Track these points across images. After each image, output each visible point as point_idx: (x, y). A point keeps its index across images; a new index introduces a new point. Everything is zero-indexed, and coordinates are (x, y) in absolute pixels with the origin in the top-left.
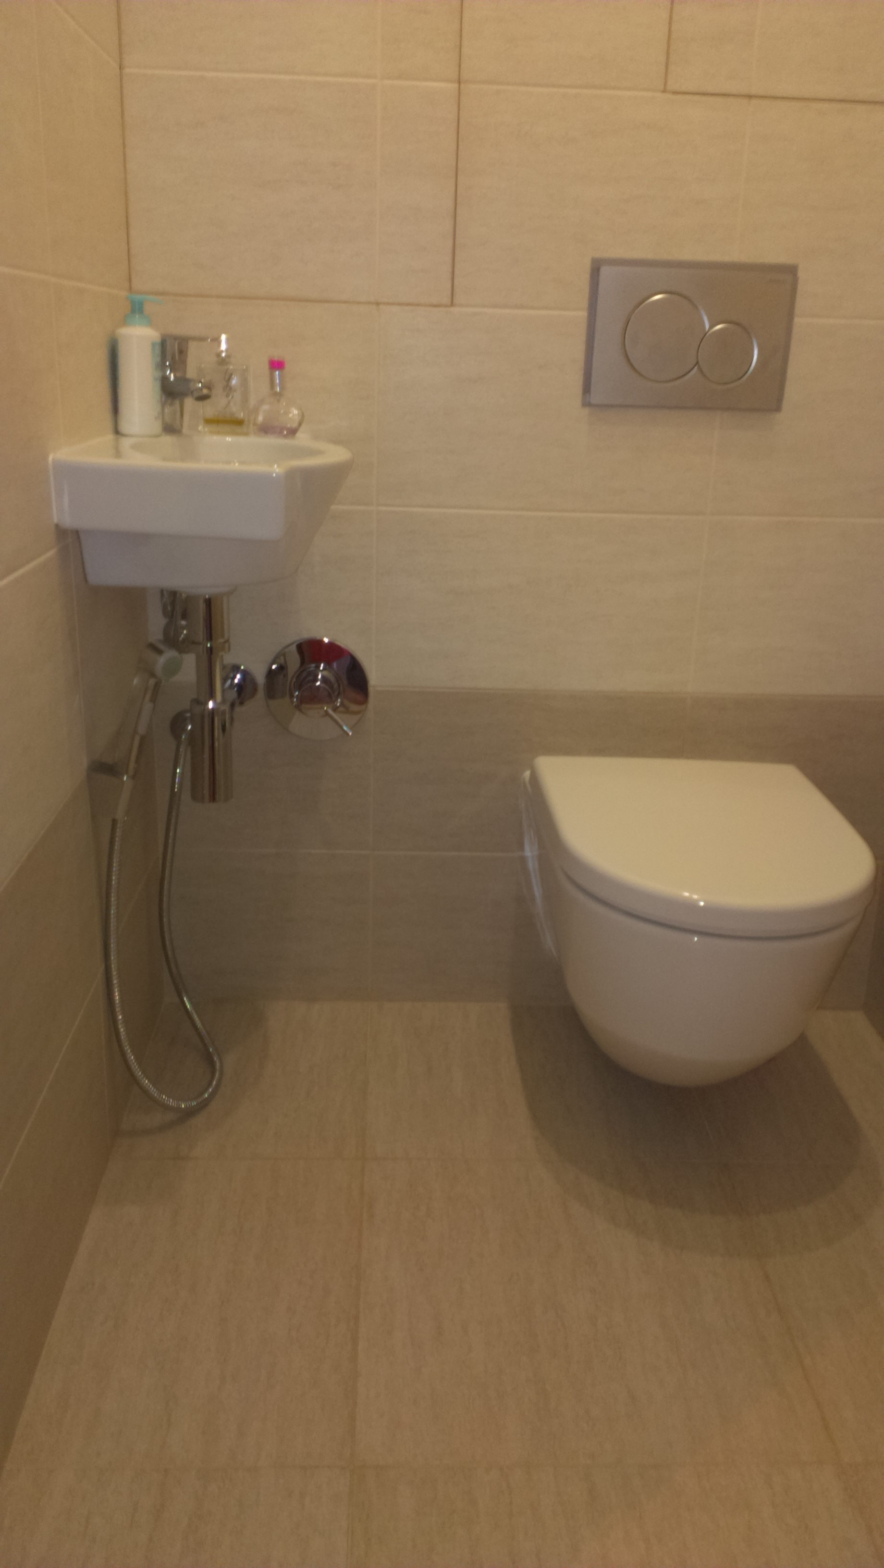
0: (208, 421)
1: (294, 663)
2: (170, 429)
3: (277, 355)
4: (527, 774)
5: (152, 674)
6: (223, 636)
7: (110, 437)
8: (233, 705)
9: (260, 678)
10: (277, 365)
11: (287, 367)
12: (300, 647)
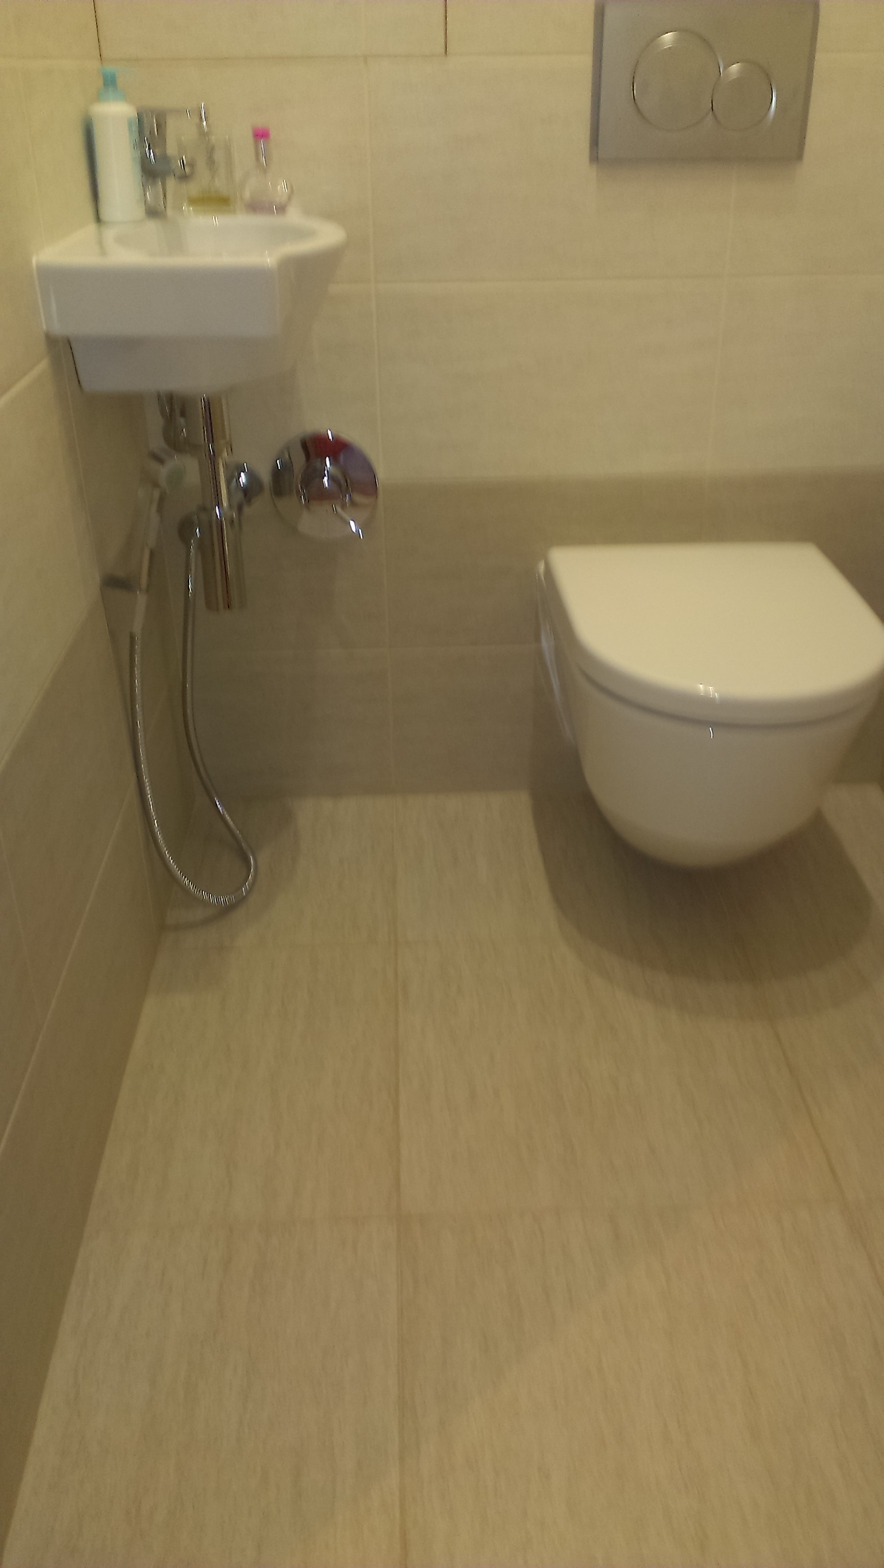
0: (193, 201)
1: (299, 461)
2: (153, 213)
3: (261, 122)
4: (542, 567)
5: (156, 485)
6: (224, 437)
7: (92, 227)
8: (240, 509)
9: (266, 477)
10: (261, 135)
11: (273, 134)
12: (304, 445)
